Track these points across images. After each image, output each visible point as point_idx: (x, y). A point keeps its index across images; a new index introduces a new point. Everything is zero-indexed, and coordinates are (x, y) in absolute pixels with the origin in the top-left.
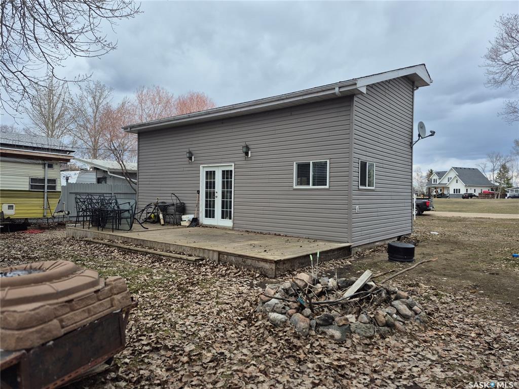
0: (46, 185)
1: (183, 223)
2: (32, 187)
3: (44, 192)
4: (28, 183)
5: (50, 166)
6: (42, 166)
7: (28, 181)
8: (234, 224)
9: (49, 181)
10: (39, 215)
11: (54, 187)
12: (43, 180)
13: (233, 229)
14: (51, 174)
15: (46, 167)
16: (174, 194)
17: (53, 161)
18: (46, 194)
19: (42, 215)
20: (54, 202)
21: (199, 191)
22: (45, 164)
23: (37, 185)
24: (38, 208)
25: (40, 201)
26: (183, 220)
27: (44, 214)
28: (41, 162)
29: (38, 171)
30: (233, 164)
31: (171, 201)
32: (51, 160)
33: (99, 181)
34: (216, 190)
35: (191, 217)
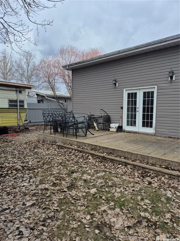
0: (18, 104)
1: (111, 130)
2: (10, 105)
3: (17, 109)
4: (8, 103)
5: (20, 92)
6: (15, 92)
7: (7, 101)
8: (156, 131)
9: (20, 101)
10: (15, 124)
11: (23, 106)
12: (16, 101)
13: (154, 135)
14: (21, 97)
15: (18, 93)
16: (102, 110)
17: (21, 89)
18: (18, 110)
19: (17, 124)
20: (23, 115)
21: (123, 107)
22: (17, 91)
23: (13, 104)
24: (15, 119)
25: (15, 115)
26: (111, 127)
27: (18, 123)
28: (14, 89)
29: (13, 95)
30: (156, 87)
31: (100, 114)
32: (20, 88)
33: (39, 102)
34: (137, 106)
35: (117, 125)
